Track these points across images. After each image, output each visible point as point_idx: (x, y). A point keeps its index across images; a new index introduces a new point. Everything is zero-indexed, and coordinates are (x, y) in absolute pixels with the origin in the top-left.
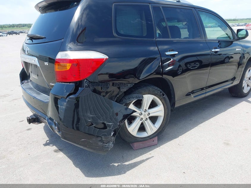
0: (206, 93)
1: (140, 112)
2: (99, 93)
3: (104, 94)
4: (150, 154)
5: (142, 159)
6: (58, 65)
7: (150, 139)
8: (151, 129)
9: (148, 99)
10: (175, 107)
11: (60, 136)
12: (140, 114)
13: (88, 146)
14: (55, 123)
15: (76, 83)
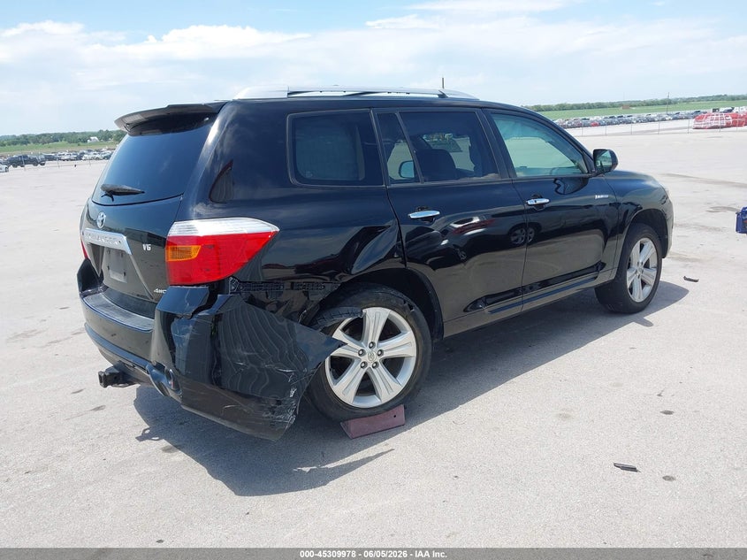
0: (523, 302)
1: (360, 348)
2: (262, 305)
3: (274, 307)
4: (387, 445)
5: (367, 456)
6: (173, 249)
7: (387, 410)
8: (388, 388)
9: (376, 317)
10: (445, 336)
11: (179, 400)
12: (361, 352)
13: (239, 421)
14: (168, 372)
15: (211, 285)
